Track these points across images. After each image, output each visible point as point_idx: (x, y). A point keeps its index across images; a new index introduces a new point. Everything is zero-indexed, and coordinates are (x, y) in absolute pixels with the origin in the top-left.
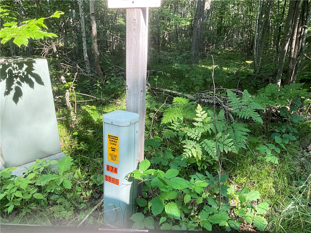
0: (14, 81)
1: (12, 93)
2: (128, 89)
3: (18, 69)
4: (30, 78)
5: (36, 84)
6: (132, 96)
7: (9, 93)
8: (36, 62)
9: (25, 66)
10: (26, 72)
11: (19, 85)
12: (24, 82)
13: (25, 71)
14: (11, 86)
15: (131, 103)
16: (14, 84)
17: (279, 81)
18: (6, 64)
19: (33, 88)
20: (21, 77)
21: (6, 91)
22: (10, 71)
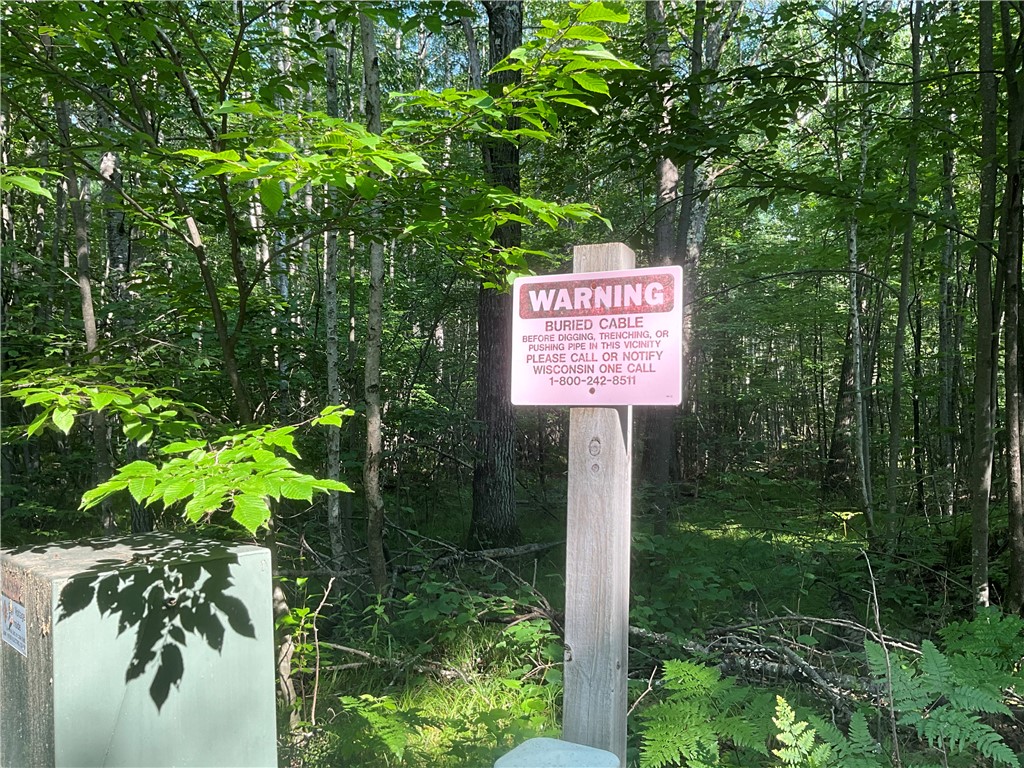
0: (164, 626)
1: (152, 668)
2: (570, 659)
3: (181, 585)
4: (215, 615)
5: (230, 634)
6: (586, 685)
7: (143, 672)
8: (239, 559)
9: (205, 575)
10: (203, 595)
11: (176, 639)
12: (192, 631)
13: (201, 591)
14: (153, 644)
15: (582, 712)
16: (162, 636)
17: (983, 589)
18: (147, 570)
19: (220, 651)
20: (186, 613)
21: (132, 664)
22: (157, 591)
